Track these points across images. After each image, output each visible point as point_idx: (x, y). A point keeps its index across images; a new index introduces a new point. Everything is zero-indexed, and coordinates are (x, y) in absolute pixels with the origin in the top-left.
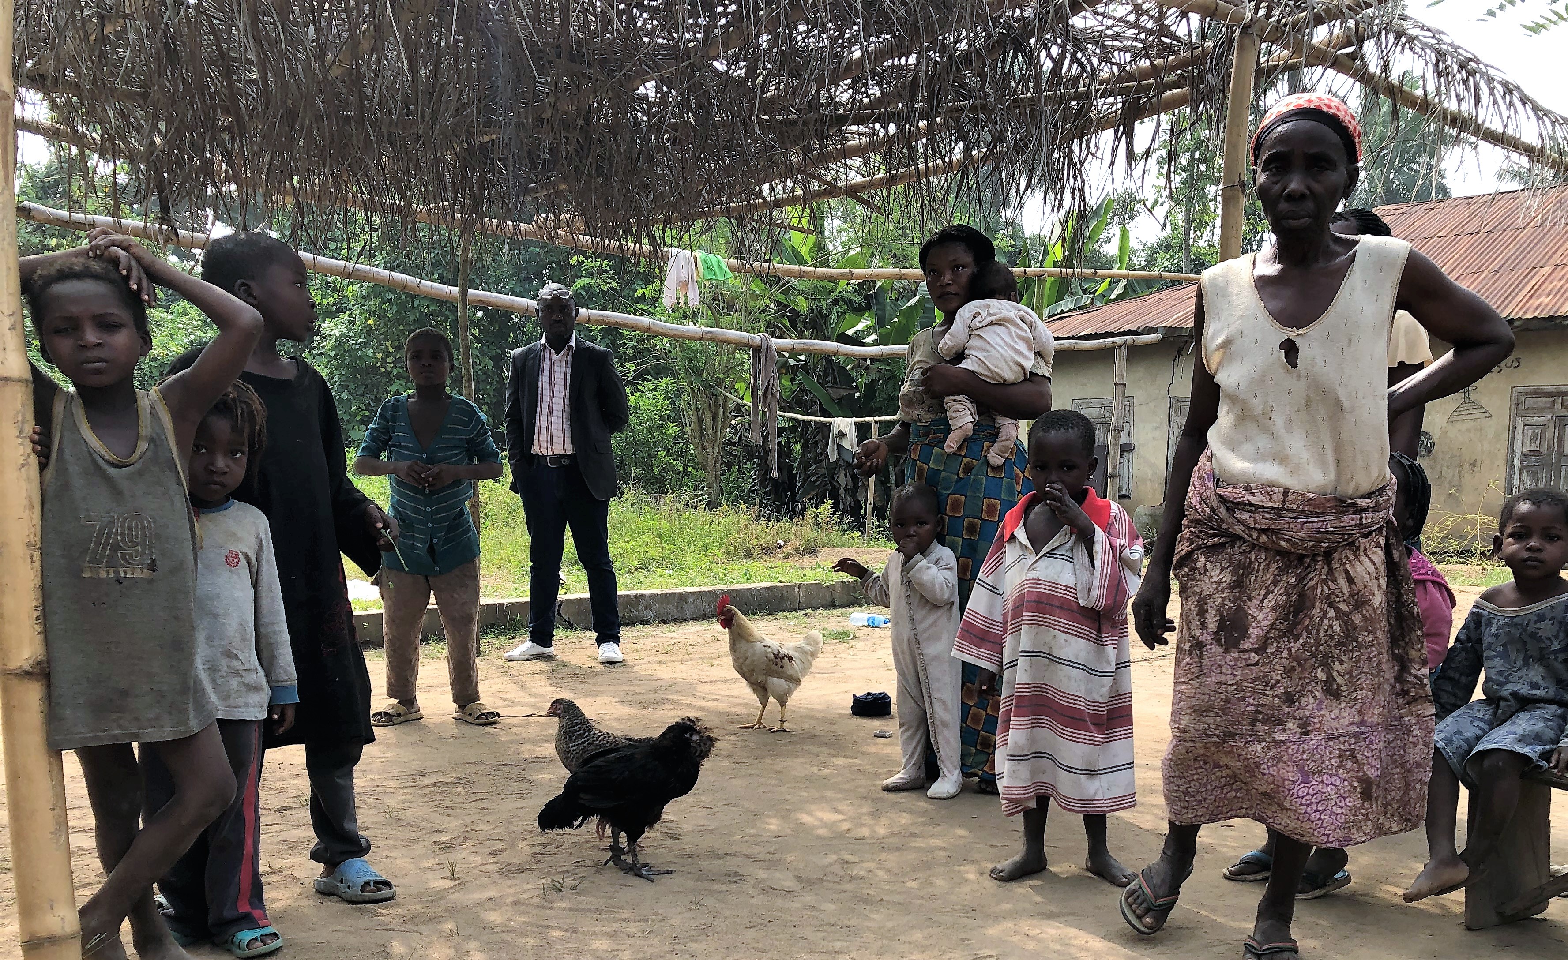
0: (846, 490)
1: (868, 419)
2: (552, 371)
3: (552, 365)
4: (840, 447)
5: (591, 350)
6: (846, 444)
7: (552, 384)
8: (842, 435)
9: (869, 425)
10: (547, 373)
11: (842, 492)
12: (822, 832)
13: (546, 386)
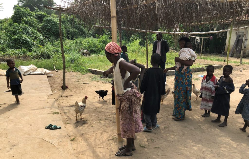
0: (197, 46)
1: (202, 37)
2: (159, 44)
3: (159, 43)
4: (197, 41)
5: (164, 41)
6: (198, 41)
7: (159, 46)
8: (197, 39)
9: (202, 38)
10: (158, 45)
11: (196, 46)
12: (197, 120)
13: (158, 46)
